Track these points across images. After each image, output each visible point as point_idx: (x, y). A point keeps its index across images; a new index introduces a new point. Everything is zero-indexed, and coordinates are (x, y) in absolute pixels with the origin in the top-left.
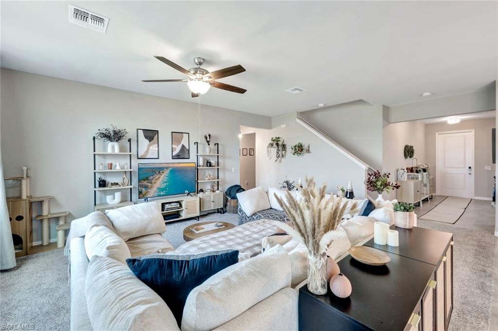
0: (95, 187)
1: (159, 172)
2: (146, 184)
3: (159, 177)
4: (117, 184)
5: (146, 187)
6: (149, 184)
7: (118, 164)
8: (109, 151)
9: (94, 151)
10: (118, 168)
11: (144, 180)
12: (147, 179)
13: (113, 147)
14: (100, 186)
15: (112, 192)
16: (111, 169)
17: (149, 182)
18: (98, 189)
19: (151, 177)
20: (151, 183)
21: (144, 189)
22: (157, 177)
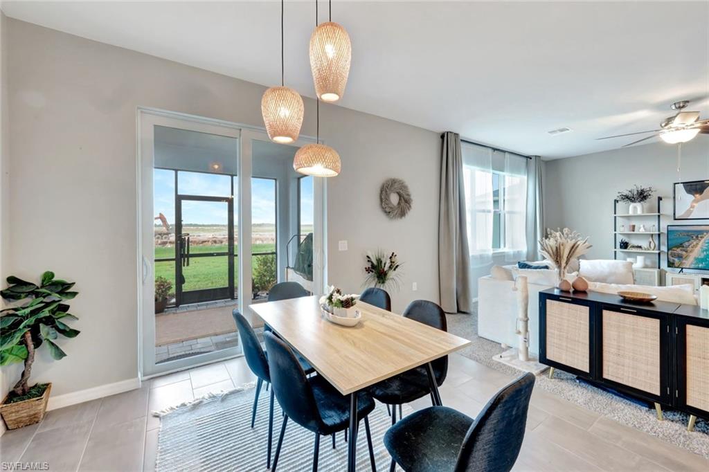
0: (615, 248)
1: (697, 237)
2: (680, 252)
3: (697, 244)
4: (640, 247)
5: (680, 257)
6: (684, 253)
7: (642, 226)
8: (631, 213)
9: (615, 213)
10: (642, 231)
11: (678, 247)
12: (681, 245)
13: (635, 208)
14: (621, 247)
15: (634, 255)
16: (634, 231)
17: (684, 250)
18: (619, 250)
19: (687, 244)
20: (686, 252)
21: (676, 260)
22: (695, 243)
